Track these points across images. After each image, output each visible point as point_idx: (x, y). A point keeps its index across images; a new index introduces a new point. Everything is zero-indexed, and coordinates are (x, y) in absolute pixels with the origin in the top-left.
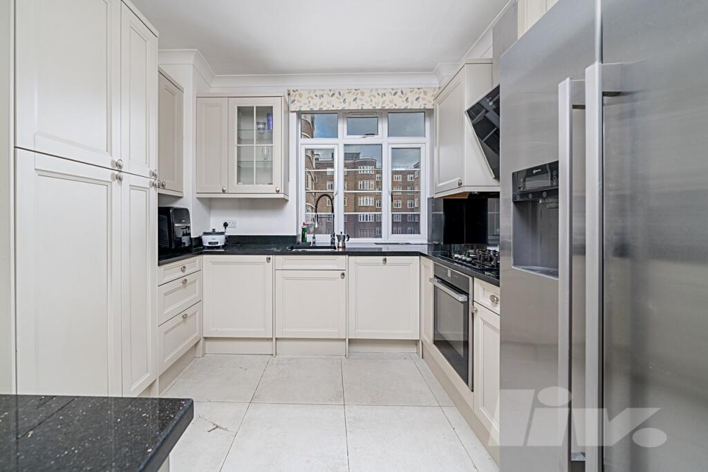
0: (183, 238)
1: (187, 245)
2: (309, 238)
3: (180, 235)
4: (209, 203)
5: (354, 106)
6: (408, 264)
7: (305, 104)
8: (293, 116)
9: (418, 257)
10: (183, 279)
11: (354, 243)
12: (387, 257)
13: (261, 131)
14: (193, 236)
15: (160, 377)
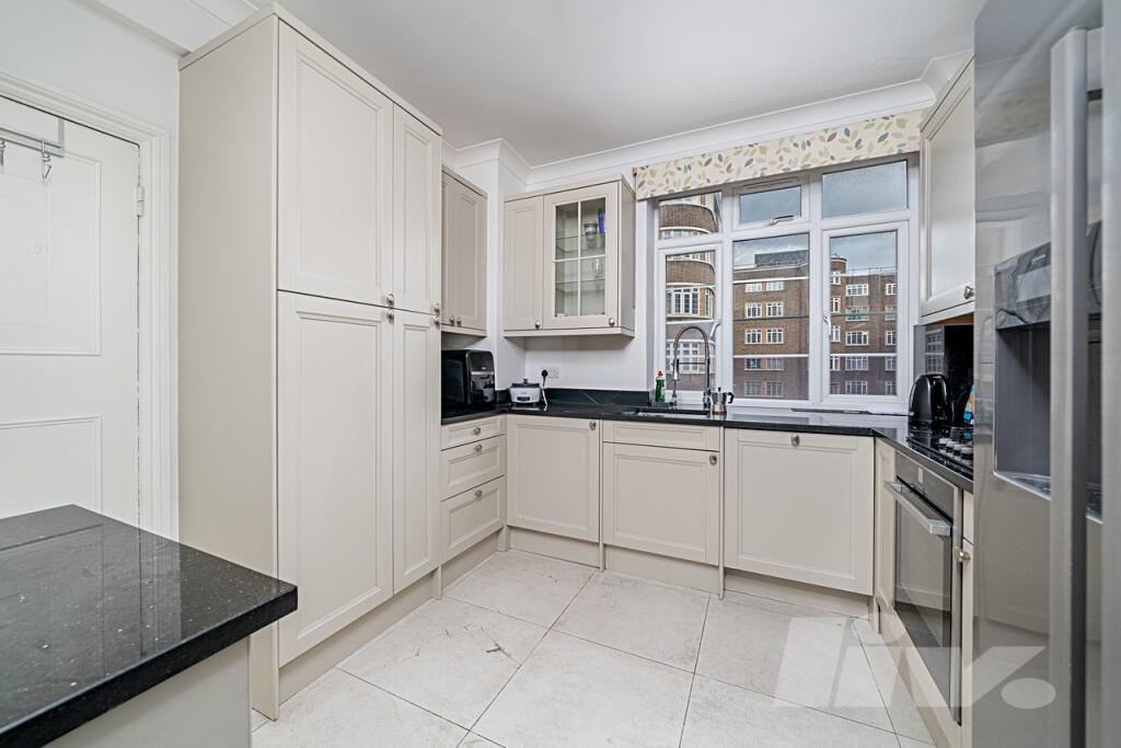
0: (485, 390)
1: (489, 400)
2: (668, 395)
3: (480, 386)
4: (524, 344)
5: (747, 174)
6: (849, 451)
7: (660, 185)
8: (642, 209)
9: (871, 439)
10: (476, 444)
11: (742, 407)
12: (801, 435)
13: (591, 237)
14: (496, 389)
15: (443, 566)
